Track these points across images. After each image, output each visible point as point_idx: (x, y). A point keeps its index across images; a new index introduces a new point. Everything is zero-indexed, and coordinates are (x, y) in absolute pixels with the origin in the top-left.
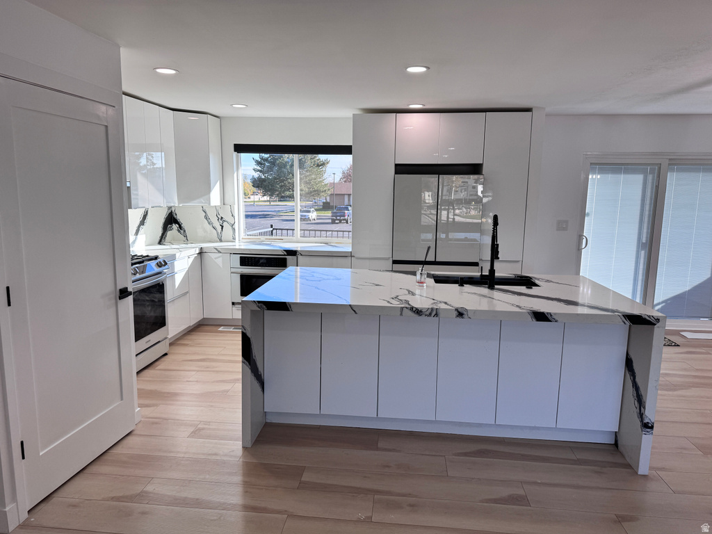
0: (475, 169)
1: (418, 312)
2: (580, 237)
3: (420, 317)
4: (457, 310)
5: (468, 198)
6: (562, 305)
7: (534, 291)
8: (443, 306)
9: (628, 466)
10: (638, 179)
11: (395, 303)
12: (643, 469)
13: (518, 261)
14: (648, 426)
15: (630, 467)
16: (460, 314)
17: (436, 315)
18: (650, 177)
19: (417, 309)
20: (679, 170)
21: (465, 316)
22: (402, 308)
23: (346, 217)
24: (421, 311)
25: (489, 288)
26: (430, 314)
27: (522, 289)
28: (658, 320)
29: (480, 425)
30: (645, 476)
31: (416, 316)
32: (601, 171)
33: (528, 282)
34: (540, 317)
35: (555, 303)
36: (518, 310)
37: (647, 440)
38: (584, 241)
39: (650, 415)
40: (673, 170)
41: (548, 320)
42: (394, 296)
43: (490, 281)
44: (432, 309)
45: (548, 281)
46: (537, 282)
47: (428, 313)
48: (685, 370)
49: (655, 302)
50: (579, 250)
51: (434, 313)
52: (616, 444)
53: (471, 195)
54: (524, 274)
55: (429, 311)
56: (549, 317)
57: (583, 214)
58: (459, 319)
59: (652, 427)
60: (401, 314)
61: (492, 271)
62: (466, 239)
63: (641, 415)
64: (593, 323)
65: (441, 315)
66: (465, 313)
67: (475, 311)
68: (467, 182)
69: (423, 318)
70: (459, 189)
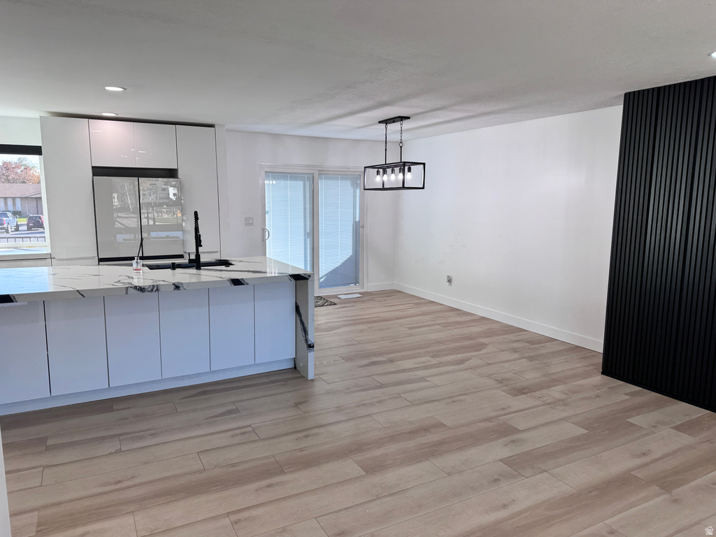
0: (171, 173)
1: (141, 289)
2: (264, 230)
3: (144, 293)
4: (174, 284)
5: (158, 201)
6: (251, 274)
7: (231, 268)
8: (162, 283)
9: (303, 377)
10: (300, 183)
11: (119, 285)
12: (311, 376)
13: (217, 252)
14: (311, 346)
15: (304, 378)
16: (177, 287)
17: (157, 290)
18: (307, 183)
19: (140, 287)
20: (326, 178)
21: (181, 288)
22: (127, 288)
23: (5, 226)
24: (144, 289)
25: (196, 269)
26: (152, 290)
27: (223, 267)
28: (310, 276)
29: (198, 375)
30: (312, 380)
31: (140, 293)
32: (274, 178)
33: (226, 263)
34: (236, 282)
35: (246, 273)
36: (220, 279)
37: (311, 355)
38: (267, 233)
39: (311, 338)
40: (321, 178)
41: (242, 284)
42: (117, 281)
43: (196, 263)
44: (153, 286)
45: (241, 261)
46: (233, 263)
47: (150, 289)
48: (339, 318)
49: (320, 276)
50: (264, 241)
51: (155, 288)
52: (295, 367)
53: (161, 198)
54: (222, 259)
55: (151, 287)
56: (242, 281)
57: (264, 213)
58: (177, 291)
59: (313, 347)
60: (127, 293)
61: (198, 256)
62: (168, 237)
63: (306, 340)
64: (272, 283)
65: (161, 289)
66: (181, 286)
67: (188, 284)
68: (156, 184)
69: (146, 293)
70: (147, 192)
